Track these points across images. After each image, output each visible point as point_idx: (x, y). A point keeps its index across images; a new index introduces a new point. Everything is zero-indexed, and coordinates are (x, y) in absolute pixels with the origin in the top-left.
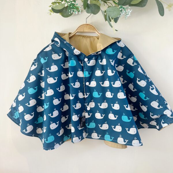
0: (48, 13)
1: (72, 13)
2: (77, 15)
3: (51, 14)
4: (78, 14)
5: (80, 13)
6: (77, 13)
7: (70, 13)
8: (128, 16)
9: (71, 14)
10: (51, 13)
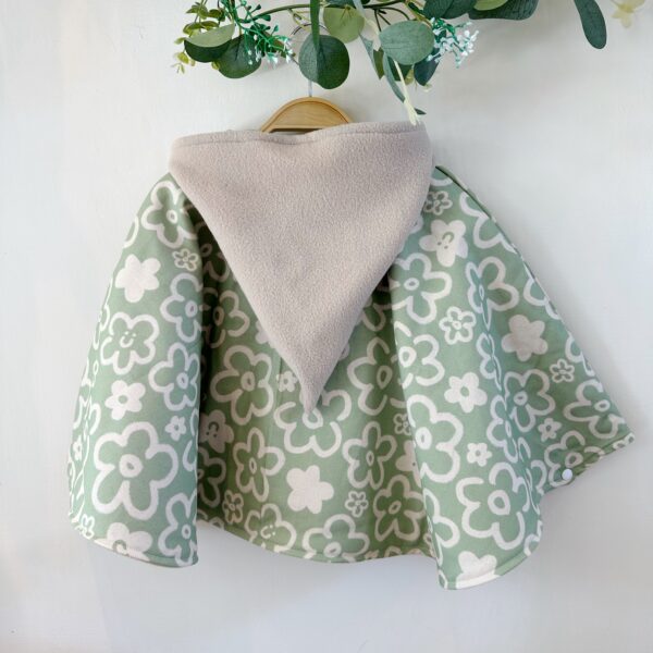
0: (173, 66)
1: (260, 60)
2: (278, 65)
3: (183, 70)
4: (282, 63)
5: (288, 58)
6: (276, 60)
7: (251, 63)
8: (465, 53)
9: (257, 65)
10: (184, 64)
